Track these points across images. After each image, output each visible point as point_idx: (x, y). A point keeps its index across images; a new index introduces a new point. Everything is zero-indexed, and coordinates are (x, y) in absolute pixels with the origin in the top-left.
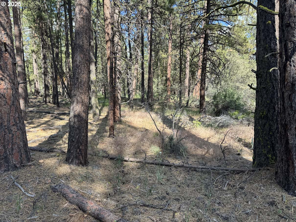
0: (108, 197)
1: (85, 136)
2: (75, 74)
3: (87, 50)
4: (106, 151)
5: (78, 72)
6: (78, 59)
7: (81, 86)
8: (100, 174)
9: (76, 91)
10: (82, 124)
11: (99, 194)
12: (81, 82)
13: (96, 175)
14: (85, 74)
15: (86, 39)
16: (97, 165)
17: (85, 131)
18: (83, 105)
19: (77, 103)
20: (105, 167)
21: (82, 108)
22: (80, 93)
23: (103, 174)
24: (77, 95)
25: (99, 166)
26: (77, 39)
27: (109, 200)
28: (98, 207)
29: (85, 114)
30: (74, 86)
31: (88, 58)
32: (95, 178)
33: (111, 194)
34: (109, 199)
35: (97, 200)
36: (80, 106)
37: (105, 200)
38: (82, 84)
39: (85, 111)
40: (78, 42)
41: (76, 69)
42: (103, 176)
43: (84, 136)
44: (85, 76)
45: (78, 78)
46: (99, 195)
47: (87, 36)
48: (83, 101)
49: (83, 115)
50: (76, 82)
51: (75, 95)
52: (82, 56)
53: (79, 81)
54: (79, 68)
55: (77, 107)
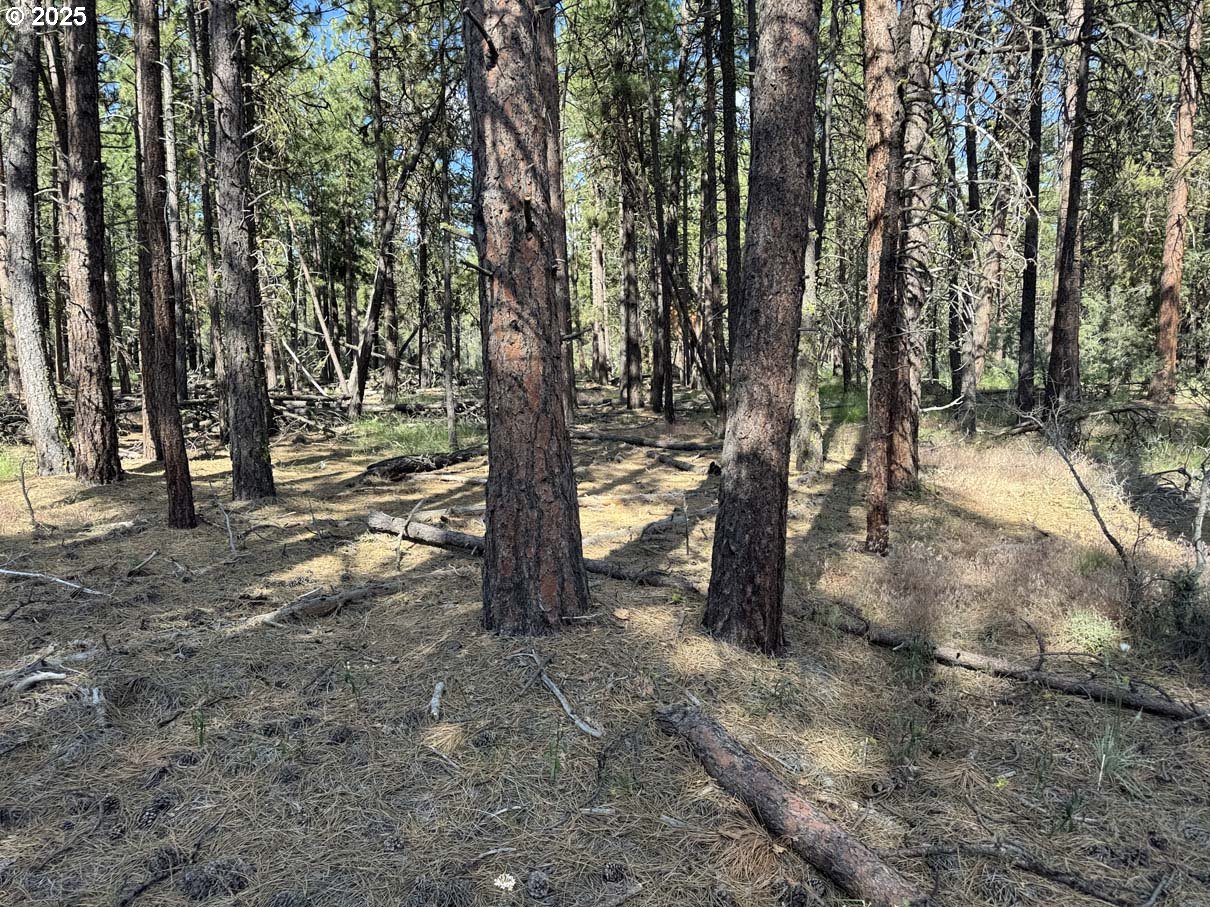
0: (867, 798)
1: (777, 536)
2: (749, 294)
3: (797, 197)
4: (857, 606)
5: (757, 286)
6: (762, 235)
7: (767, 343)
8: (834, 698)
9: (748, 362)
10: (764, 488)
11: (830, 775)
12: (767, 326)
13: (816, 699)
14: (786, 292)
15: (798, 153)
16: (821, 659)
17: (775, 518)
18: (771, 416)
19: (751, 407)
20: (854, 673)
21: (769, 426)
22: (763, 368)
23: (844, 701)
24: (753, 376)
25: (830, 667)
26: (762, 155)
27: (871, 812)
28: (827, 827)
29: (778, 449)
30: (742, 342)
31: (800, 229)
32: (814, 708)
33: (880, 789)
34: (871, 804)
35: (823, 798)
36: (761, 419)
37: (855, 806)
38: (771, 332)
39: (780, 439)
40: (765, 169)
41: (753, 277)
42: (845, 706)
43: (771, 538)
44: (784, 300)
45: (757, 311)
46: (829, 782)
47: (800, 141)
48: (774, 400)
49: (772, 453)
50: (748, 326)
51: (745, 378)
52: (777, 222)
53: (762, 321)
54: (765, 270)
55: (751, 422)
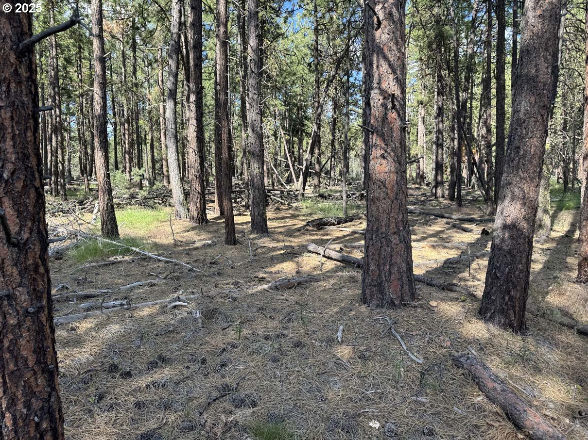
0: (575, 418)
1: (525, 270)
2: (514, 138)
3: (544, 86)
4: (571, 312)
5: (519, 133)
6: (522, 106)
7: (524, 165)
8: (555, 361)
9: (512, 175)
10: (519, 244)
11: (552, 402)
12: (524, 156)
13: (544, 360)
14: (536, 137)
15: (546, 61)
16: (548, 339)
17: (524, 260)
18: (525, 204)
19: (513, 199)
20: (568, 349)
21: (523, 210)
22: (521, 178)
23: (562, 363)
24: (514, 183)
25: (554, 344)
26: (524, 64)
27: (578, 426)
28: (551, 430)
29: (528, 223)
30: (509, 164)
31: (546, 103)
32: (543, 365)
33: (583, 414)
34: (577, 421)
35: (547, 413)
36: (518, 206)
37: (567, 421)
38: (527, 159)
39: (529, 218)
40: (526, 71)
41: (517, 129)
42: (562, 366)
43: (522, 271)
44: (535, 141)
45: (519, 147)
46: (551, 405)
47: (548, 54)
48: (527, 196)
49: (524, 225)
50: (513, 155)
51: (510, 184)
52: (533, 99)
53: (521, 153)
54: (524, 125)
55: (512, 207)
